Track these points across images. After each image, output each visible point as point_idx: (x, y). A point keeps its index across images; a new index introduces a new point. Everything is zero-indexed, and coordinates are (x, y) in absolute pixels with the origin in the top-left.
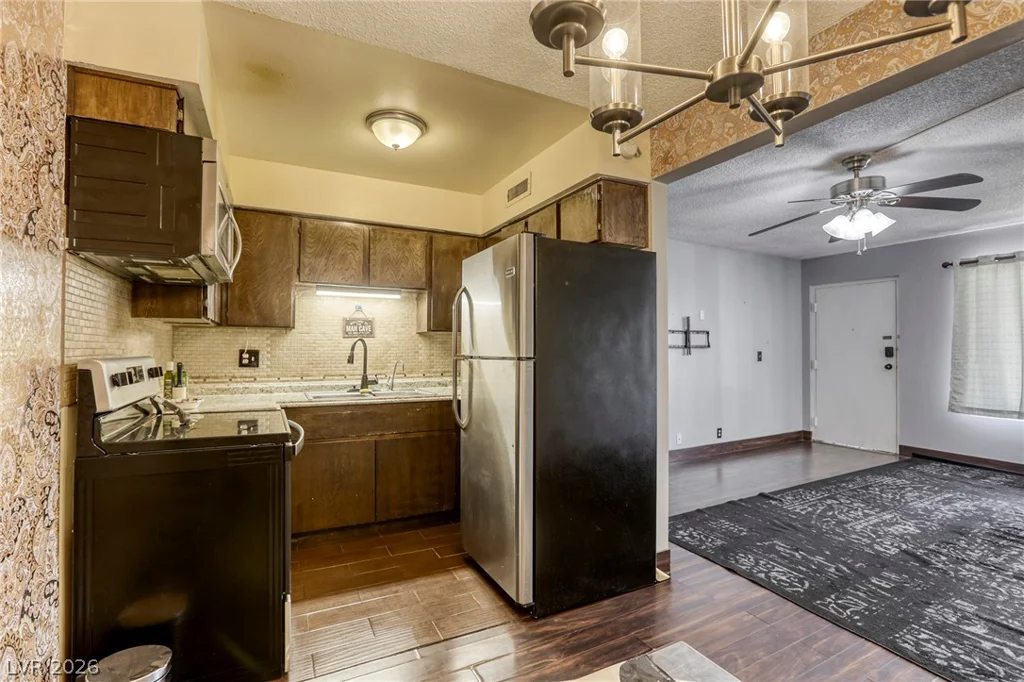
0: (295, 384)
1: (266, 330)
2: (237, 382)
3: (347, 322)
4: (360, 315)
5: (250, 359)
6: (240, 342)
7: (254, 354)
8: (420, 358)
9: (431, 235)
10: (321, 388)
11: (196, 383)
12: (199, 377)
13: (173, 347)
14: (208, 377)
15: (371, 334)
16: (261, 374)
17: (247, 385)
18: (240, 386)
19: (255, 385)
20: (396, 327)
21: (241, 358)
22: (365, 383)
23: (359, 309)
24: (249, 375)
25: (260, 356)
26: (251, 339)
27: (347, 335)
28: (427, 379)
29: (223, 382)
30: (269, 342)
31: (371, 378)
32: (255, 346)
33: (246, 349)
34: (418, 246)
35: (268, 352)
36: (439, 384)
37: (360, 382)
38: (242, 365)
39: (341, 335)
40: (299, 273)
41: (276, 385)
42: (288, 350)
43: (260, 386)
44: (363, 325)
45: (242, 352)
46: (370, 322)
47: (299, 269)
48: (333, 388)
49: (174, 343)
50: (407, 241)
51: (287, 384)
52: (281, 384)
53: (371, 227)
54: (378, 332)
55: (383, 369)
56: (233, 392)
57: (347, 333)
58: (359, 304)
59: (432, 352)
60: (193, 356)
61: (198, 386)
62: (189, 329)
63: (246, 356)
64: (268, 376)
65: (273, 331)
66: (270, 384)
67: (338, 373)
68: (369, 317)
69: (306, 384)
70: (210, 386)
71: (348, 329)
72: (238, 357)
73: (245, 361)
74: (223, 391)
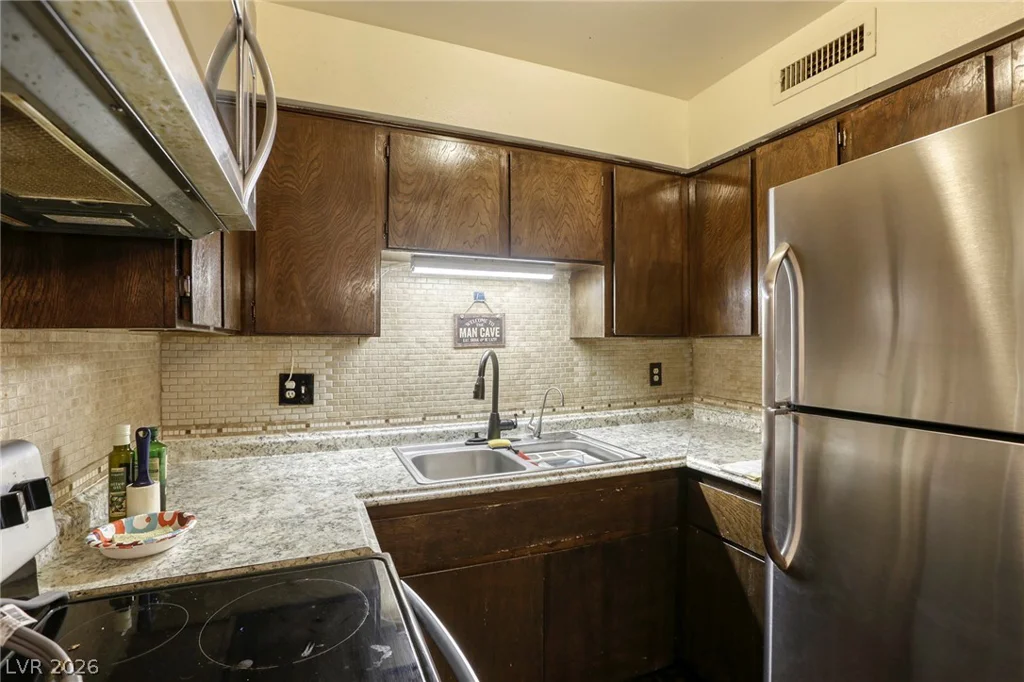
0: (376, 433)
1: (324, 339)
2: (276, 432)
3: (461, 321)
4: (481, 310)
5: (297, 390)
6: (280, 360)
7: (305, 381)
8: (576, 380)
9: (610, 166)
10: (419, 437)
11: (203, 436)
12: (208, 426)
13: (161, 372)
14: (226, 425)
15: (500, 342)
16: (317, 415)
17: (294, 437)
18: (282, 439)
19: (307, 436)
20: (539, 329)
21: (283, 390)
22: (496, 427)
23: (480, 298)
24: (295, 417)
25: (316, 384)
26: (300, 355)
27: (460, 343)
28: (589, 415)
29: (252, 433)
30: (330, 359)
31: (504, 416)
32: (306, 368)
33: (291, 373)
34: (591, 186)
35: (328, 378)
36: (607, 421)
37: (485, 425)
38: (283, 401)
39: (451, 344)
40: (386, 233)
41: (343, 434)
42: (364, 372)
43: (316, 437)
44: (486, 325)
45: (284, 378)
46: (498, 321)
47: (386, 226)
48: (439, 437)
49: (162, 364)
50: (572, 177)
51: (362, 433)
52: (353, 434)
53: (511, 150)
54: (511, 337)
55: (518, 400)
56: (269, 450)
57: (460, 340)
58: (480, 289)
59: (595, 368)
60: (198, 387)
61: (208, 442)
62: (190, 340)
63: (291, 384)
64: (330, 420)
65: (338, 339)
66: (334, 434)
67: (447, 409)
68: (497, 312)
69: (394, 431)
70: (227, 440)
71: (463, 333)
72: (277, 387)
73: (291, 395)
74: (251, 450)
